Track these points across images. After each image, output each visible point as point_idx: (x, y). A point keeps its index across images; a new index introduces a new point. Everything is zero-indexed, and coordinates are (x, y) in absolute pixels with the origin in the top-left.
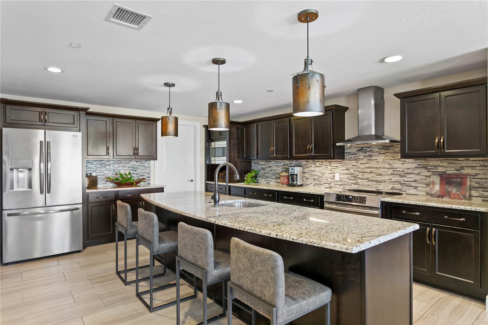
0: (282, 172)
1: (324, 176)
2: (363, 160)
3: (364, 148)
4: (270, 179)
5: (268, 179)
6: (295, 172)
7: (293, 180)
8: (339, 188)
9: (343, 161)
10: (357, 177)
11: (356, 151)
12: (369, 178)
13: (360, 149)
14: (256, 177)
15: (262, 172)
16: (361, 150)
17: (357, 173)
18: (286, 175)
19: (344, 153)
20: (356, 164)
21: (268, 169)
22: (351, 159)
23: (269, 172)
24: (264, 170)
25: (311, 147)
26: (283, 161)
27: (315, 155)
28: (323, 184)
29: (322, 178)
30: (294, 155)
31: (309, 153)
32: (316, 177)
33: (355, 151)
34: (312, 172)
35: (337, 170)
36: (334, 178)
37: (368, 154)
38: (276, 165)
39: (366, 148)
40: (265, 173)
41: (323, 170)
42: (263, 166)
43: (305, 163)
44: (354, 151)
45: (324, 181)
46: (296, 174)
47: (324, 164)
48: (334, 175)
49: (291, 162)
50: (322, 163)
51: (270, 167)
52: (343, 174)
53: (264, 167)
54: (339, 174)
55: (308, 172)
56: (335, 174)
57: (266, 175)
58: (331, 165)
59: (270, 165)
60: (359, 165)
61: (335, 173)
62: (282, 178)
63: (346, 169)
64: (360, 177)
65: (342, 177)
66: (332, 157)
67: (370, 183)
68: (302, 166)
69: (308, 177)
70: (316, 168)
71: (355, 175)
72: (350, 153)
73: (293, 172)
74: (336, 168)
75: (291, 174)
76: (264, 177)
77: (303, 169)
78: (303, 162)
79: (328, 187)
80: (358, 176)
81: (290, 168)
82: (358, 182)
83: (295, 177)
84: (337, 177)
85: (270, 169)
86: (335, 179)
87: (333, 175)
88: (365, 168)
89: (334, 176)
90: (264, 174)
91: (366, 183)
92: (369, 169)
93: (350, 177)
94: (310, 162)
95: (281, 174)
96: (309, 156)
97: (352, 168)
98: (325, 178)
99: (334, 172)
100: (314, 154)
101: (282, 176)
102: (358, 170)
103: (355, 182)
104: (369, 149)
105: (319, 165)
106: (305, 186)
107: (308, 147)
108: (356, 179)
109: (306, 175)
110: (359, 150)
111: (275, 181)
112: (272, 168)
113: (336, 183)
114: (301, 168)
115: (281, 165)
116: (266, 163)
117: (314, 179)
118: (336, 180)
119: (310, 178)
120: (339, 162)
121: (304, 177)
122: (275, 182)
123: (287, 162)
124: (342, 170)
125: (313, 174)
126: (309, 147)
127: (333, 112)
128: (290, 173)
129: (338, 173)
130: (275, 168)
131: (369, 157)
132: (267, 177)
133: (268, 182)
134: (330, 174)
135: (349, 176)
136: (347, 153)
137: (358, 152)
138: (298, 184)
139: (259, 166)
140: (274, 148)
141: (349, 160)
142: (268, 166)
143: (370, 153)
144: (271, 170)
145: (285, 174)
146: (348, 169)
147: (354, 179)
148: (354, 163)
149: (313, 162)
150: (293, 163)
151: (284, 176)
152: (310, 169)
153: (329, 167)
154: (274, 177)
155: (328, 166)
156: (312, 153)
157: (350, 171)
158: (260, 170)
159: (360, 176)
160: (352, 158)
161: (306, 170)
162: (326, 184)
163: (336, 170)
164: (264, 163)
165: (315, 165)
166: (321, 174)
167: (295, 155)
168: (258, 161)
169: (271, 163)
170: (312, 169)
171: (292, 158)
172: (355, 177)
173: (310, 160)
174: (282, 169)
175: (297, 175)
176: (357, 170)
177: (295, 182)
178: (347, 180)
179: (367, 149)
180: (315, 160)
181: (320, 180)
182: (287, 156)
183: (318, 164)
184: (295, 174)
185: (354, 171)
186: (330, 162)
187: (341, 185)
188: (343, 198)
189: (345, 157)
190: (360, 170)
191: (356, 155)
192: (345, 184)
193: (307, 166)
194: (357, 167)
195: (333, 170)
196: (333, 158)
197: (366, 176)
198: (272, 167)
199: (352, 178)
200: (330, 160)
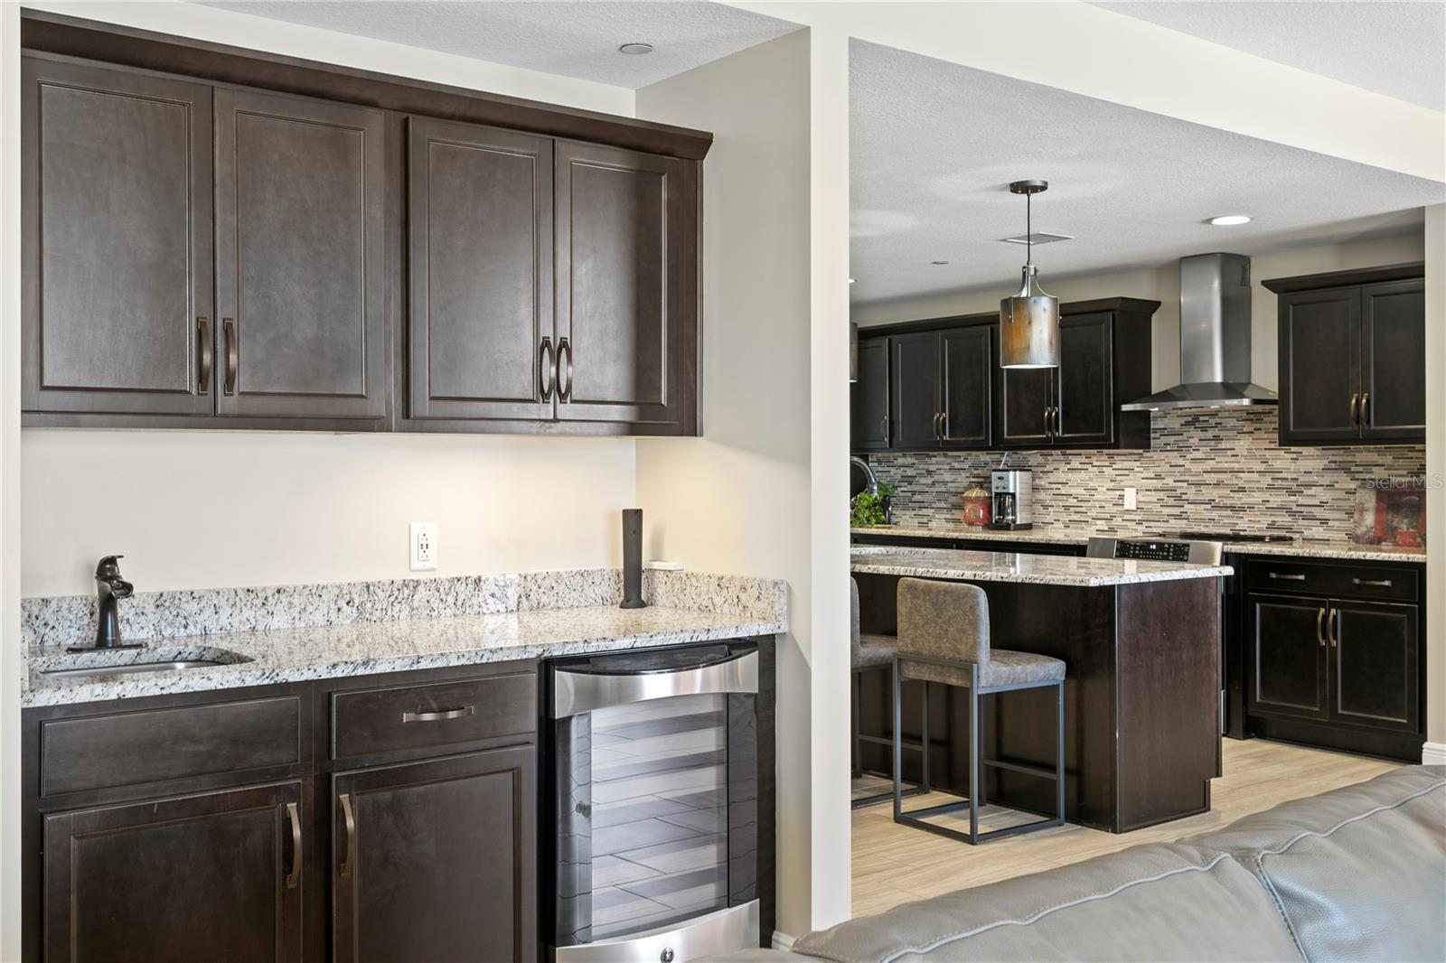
0: (969, 487)
1: (1094, 498)
2: (1198, 450)
3: (1201, 418)
4: (930, 512)
5: (924, 511)
6: (1008, 488)
7: (1002, 511)
8: (1136, 530)
9: (1146, 454)
10: (1184, 497)
11: (1182, 425)
12: (1214, 500)
13: (1190, 419)
14: (884, 504)
15: (905, 489)
16: (1194, 421)
17: (1182, 487)
18: (982, 495)
19: (1148, 431)
20: (1181, 462)
21: (923, 481)
22: (1169, 448)
23: (927, 489)
24: (910, 483)
25: (1054, 414)
26: (971, 455)
27: (1066, 435)
28: (1090, 520)
29: (1089, 504)
30: (1005, 436)
31: (1050, 429)
32: (1072, 501)
33: (1177, 426)
34: (1060, 486)
35: (1130, 480)
36: (1120, 502)
37: (1210, 434)
38: (948, 467)
39: (1207, 418)
40: (914, 493)
41: (1091, 479)
42: (906, 469)
43: (1040, 459)
44: (1175, 424)
45: (1093, 513)
46: (1011, 491)
47: (1095, 463)
48: (1121, 493)
49: (998, 456)
50: (1087, 461)
51: (929, 473)
52: (1147, 490)
53: (910, 472)
54: (1135, 489)
55: (1047, 486)
56: (1123, 490)
57: (917, 497)
58: (1114, 466)
59: (932, 468)
60: (1188, 464)
61: (1126, 489)
62: (968, 507)
63: (1153, 475)
64: (1192, 498)
65: (1142, 499)
66: (1112, 441)
67: (1215, 514)
68: (1030, 470)
69: (1048, 503)
70: (1071, 476)
71: (1179, 492)
72: (1164, 432)
73: (1004, 488)
74: (1127, 472)
75: (996, 493)
76: (909, 504)
77: (1034, 479)
78: (1034, 457)
79: (1106, 528)
80: (1186, 494)
81: (995, 475)
82: (1186, 512)
83: (1009, 500)
84: (1130, 500)
85: (929, 480)
86: (1125, 504)
87: (1118, 493)
88: (1204, 472)
89: (1122, 497)
90: (910, 494)
91: (1207, 515)
92: (1213, 475)
93: (1165, 498)
94: (1054, 457)
95: (965, 495)
96: (1048, 439)
97: (1171, 474)
98: (1097, 504)
99: (1122, 484)
100: (1063, 434)
101: (968, 499)
102: (1187, 478)
103: (1176, 511)
104: (1213, 421)
105: (1080, 467)
106: (1040, 527)
107: (1046, 414)
108: (1180, 503)
109: (1042, 495)
110: (1187, 424)
111: (948, 516)
112: (936, 478)
113: (1126, 517)
114: (1027, 475)
115: (967, 467)
116: (916, 462)
117: (1067, 508)
118: (1126, 507)
119: (1053, 503)
120: (1136, 457)
121: (1038, 501)
122: (947, 520)
123: (984, 457)
124: (1143, 478)
125: (1063, 491)
126: (1050, 414)
127: (1113, 316)
128: (994, 490)
129: (1133, 487)
130: (947, 477)
131: (1213, 443)
132: (922, 505)
133: (925, 520)
134: (1111, 492)
135: (1162, 495)
136: (1156, 430)
137: (1186, 428)
138: (1018, 522)
139: (893, 470)
140: (946, 415)
141: (1161, 451)
142: (924, 471)
143: (1216, 432)
144: (934, 483)
145: (978, 495)
146: (1158, 477)
147: (1176, 503)
148: (1175, 458)
149: (1062, 458)
150: (1004, 459)
151: (977, 500)
152: (1053, 478)
153: (1108, 471)
154: (945, 506)
155: (1104, 469)
156: (1058, 430)
157: (1165, 481)
158: (896, 484)
159: (1191, 493)
160: (1169, 444)
161: (1043, 482)
162: (1098, 522)
163: (1126, 480)
164: (909, 460)
165: (1069, 466)
166: (1084, 492)
167: (1008, 435)
168: (891, 455)
169: (934, 460)
170: (1059, 476)
171: (999, 445)
172: (1178, 498)
173: (1053, 452)
174: (968, 480)
175: (1013, 495)
176: (1182, 478)
177: (1010, 517)
178: (1157, 508)
179: (1208, 421)
180: (1068, 452)
181: (1083, 509)
182: (984, 438)
183: (1075, 464)
184: (1009, 494)
185: (1175, 481)
186: (1111, 456)
187: (1140, 523)
188: (1134, 550)
189: (1152, 442)
190: (1190, 479)
191: (1180, 438)
192: (1151, 518)
193: (1046, 470)
194: (1182, 469)
195: (1118, 478)
196: (1116, 446)
197: (1208, 493)
198: (938, 472)
199: (1171, 501)
200: (1112, 451)
